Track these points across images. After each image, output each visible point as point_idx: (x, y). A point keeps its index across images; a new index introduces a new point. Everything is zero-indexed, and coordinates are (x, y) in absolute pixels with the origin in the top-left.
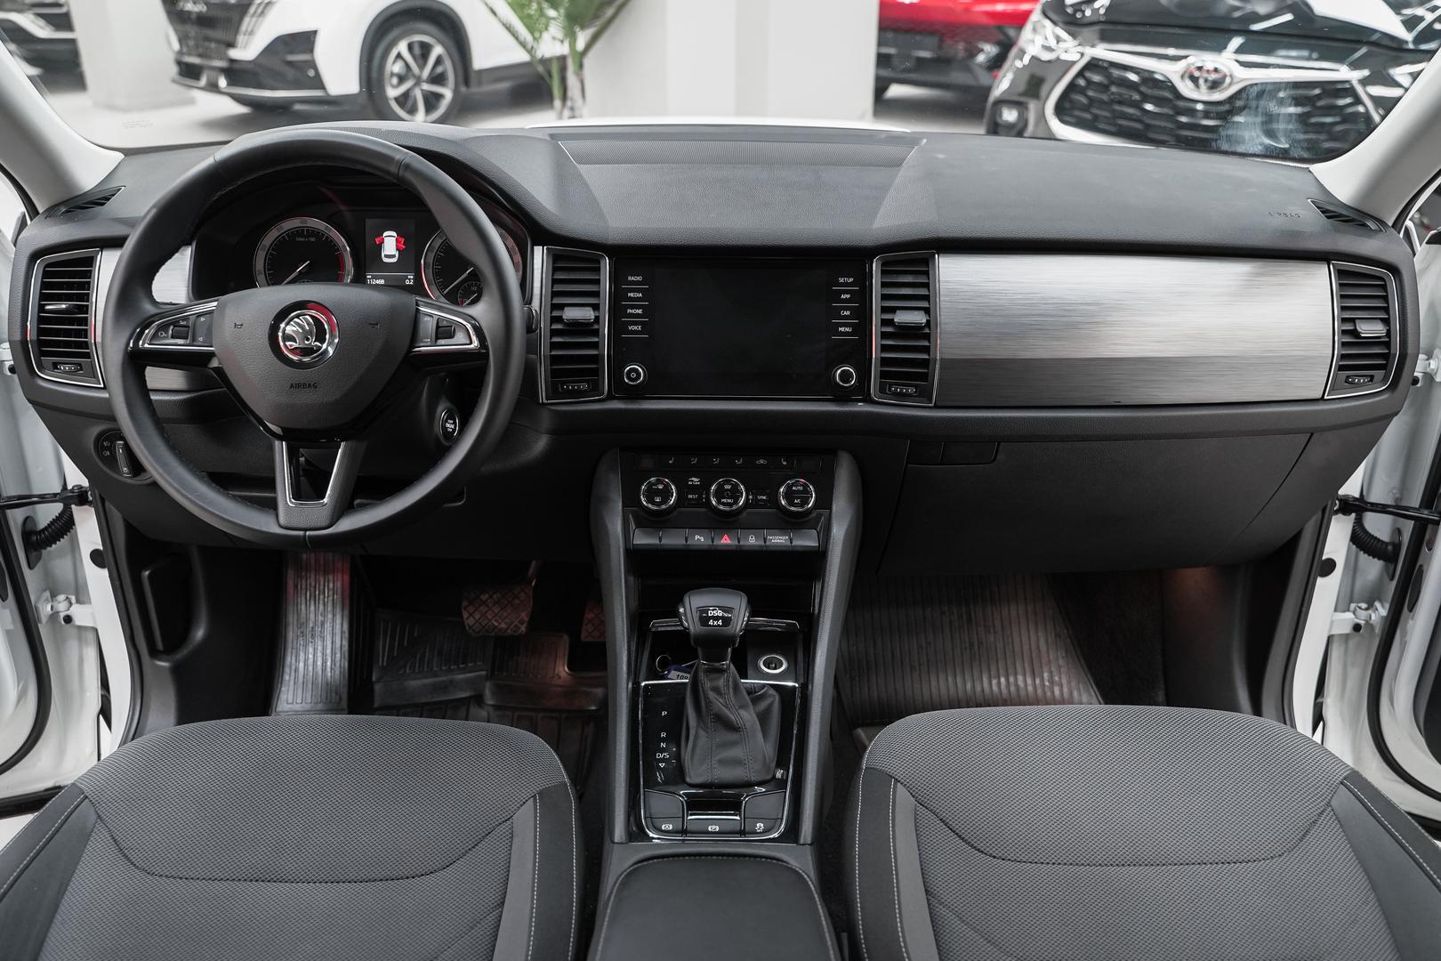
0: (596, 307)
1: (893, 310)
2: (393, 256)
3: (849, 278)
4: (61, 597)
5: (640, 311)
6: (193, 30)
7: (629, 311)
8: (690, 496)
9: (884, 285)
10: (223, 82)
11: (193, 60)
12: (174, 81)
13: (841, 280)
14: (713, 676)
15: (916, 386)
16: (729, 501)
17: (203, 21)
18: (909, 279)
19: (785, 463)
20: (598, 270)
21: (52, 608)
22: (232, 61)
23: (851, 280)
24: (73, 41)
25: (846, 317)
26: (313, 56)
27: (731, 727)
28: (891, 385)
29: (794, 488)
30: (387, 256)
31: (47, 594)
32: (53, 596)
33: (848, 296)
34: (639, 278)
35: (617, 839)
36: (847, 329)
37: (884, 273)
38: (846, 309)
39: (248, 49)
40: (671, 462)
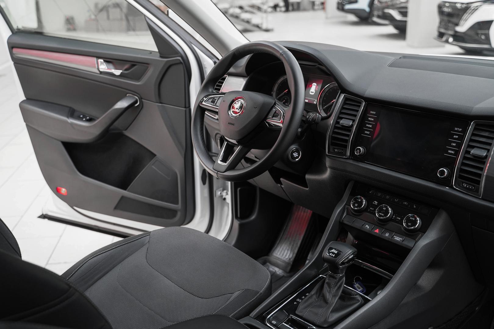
0: (354, 121)
1: (473, 147)
2: (313, 92)
3: (460, 128)
4: (225, 191)
5: (371, 126)
6: (446, 18)
7: (367, 125)
8: (371, 208)
9: (473, 134)
10: (451, 40)
11: (443, 31)
12: (435, 39)
13: (456, 129)
14: (331, 279)
15: (474, 186)
16: (382, 215)
17: (449, 15)
18: (486, 134)
19: (415, 207)
20: (359, 106)
21: (221, 193)
22: (456, 32)
23: (461, 130)
24: (406, 22)
25: (453, 146)
26: (489, 32)
27: (326, 301)
28: (463, 183)
29: (411, 218)
30: (311, 92)
31: (221, 189)
32: (223, 190)
33: (457, 137)
34: (374, 113)
35: (250, 315)
36: (452, 152)
37: (475, 129)
38: (454, 142)
39: (463, 28)
40: (370, 192)
